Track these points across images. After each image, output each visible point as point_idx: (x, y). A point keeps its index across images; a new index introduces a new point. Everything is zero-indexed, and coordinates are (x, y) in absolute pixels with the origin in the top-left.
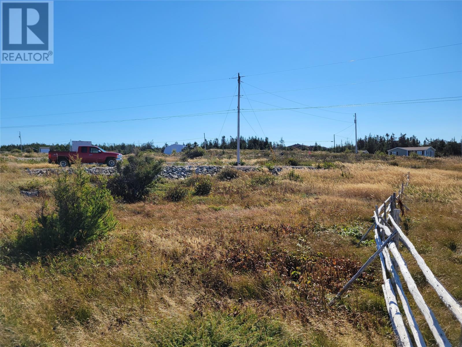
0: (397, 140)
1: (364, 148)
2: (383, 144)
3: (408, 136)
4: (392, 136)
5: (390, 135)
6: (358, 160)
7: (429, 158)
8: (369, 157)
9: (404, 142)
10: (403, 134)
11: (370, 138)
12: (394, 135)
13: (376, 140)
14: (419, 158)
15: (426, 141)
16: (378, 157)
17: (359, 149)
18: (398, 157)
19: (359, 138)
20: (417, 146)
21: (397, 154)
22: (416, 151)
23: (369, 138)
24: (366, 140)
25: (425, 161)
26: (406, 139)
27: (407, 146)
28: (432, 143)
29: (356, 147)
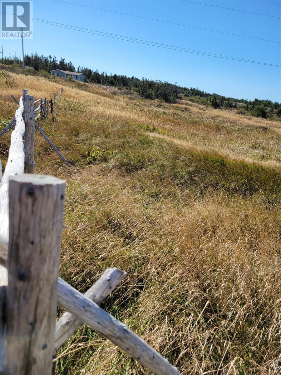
0: (58, 63)
1: (31, 65)
2: (47, 64)
3: (66, 62)
4: (54, 59)
5: (53, 57)
6: (26, 73)
7: (80, 82)
8: (35, 73)
9: (64, 66)
10: (63, 58)
11: (36, 56)
12: (55, 57)
13: (41, 60)
14: (73, 81)
15: (79, 68)
16: (42, 75)
17: (27, 65)
18: (57, 78)
19: (27, 55)
20: (73, 71)
21: (58, 75)
22: (72, 75)
23: (35, 56)
24: (32, 57)
25: (77, 84)
26: (65, 63)
27: (65, 70)
28: (83, 71)
29: (24, 63)
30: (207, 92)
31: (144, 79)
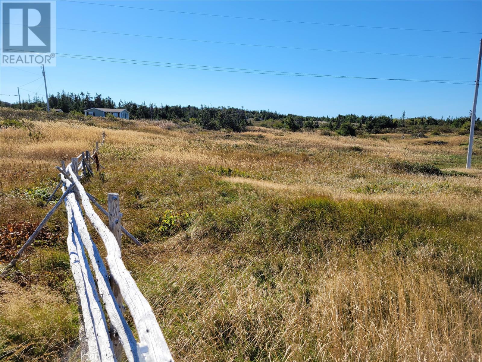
0: (93, 100)
1: (57, 106)
2: (78, 103)
3: (104, 97)
4: (87, 96)
5: (86, 94)
6: (51, 118)
7: (124, 120)
8: (64, 116)
9: (99, 103)
10: (99, 94)
11: (64, 96)
12: (89, 94)
13: (71, 99)
14: (115, 120)
15: (121, 103)
16: (74, 117)
17: (52, 107)
18: (94, 118)
19: (51, 95)
20: (113, 108)
21: (94, 115)
22: (112, 113)
23: (62, 95)
24: (59, 97)
25: (120, 123)
26: (102, 100)
27: (103, 107)
28: (126, 105)
29: (48, 104)
30: (280, 114)
31: (204, 107)
